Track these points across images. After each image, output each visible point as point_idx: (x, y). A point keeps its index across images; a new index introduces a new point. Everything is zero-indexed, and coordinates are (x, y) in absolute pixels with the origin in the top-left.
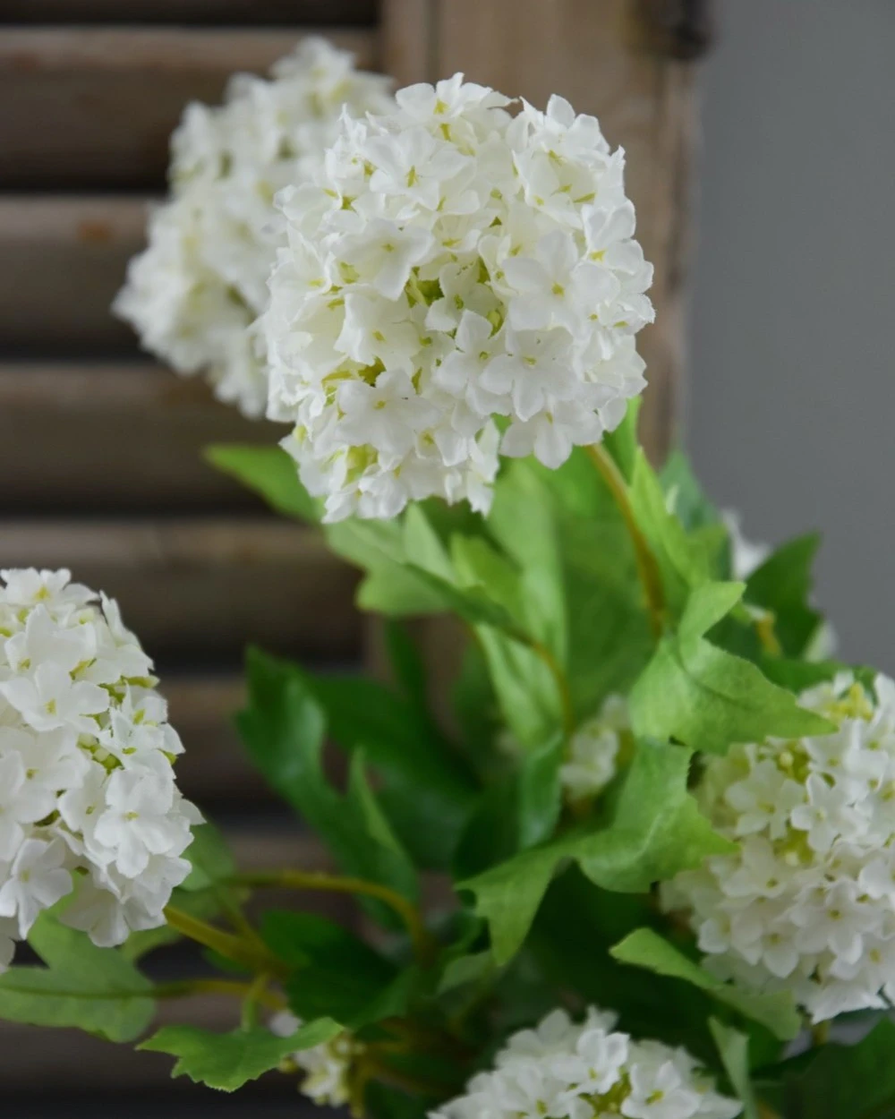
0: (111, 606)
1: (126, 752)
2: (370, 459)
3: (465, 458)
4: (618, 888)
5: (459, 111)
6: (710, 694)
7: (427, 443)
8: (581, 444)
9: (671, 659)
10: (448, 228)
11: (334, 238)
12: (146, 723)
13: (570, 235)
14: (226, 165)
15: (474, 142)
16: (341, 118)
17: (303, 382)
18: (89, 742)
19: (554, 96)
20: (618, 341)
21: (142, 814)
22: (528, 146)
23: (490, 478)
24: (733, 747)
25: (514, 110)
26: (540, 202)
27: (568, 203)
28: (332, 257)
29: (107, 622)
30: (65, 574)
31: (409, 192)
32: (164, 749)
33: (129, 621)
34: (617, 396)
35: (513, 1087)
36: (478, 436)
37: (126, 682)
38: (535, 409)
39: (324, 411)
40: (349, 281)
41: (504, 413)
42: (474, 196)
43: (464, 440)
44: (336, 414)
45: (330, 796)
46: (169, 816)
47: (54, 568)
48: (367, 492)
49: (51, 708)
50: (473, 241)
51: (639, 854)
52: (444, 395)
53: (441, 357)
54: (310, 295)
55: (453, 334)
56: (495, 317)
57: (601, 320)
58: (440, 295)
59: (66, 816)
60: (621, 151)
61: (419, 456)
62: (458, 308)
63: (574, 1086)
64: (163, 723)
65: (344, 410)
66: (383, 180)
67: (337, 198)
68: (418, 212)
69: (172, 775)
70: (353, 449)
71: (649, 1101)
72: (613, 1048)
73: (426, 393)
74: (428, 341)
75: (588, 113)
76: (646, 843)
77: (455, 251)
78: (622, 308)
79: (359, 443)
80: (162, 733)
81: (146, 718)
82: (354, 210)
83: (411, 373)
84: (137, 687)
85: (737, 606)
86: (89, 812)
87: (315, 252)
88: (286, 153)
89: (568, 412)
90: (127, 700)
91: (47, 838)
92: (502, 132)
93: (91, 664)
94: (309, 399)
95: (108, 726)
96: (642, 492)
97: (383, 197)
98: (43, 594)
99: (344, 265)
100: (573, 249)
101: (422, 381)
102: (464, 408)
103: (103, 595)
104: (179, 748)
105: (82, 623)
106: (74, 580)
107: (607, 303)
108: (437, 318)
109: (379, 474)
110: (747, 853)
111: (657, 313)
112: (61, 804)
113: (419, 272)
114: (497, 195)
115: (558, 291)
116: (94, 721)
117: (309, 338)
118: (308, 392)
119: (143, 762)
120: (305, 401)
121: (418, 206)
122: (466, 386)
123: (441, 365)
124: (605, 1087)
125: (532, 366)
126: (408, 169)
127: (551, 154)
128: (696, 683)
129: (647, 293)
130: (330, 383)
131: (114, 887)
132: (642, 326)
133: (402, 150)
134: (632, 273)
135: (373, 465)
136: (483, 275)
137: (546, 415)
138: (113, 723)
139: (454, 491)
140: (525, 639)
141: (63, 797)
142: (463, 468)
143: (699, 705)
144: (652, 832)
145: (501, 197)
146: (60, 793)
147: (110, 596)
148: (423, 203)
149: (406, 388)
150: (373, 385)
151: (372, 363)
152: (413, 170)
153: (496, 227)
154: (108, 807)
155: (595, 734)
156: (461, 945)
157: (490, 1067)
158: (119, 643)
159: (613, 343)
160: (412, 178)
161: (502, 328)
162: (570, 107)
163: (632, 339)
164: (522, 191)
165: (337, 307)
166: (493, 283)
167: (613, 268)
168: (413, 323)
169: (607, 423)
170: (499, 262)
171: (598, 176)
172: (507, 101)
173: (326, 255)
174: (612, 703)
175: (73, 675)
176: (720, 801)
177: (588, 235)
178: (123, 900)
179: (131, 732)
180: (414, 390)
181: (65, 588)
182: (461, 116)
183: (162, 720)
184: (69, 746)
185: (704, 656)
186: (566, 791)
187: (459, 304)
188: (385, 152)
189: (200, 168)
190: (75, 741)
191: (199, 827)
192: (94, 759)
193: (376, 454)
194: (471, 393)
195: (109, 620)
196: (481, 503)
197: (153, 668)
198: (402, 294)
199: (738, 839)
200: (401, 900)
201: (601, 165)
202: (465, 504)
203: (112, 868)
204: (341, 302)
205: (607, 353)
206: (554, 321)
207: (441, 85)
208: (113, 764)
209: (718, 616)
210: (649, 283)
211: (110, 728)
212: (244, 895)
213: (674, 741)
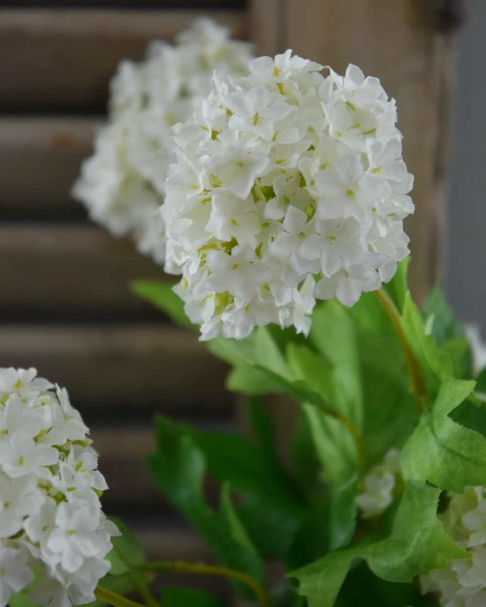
0: (63, 393)
1: (69, 490)
2: (230, 299)
3: (290, 300)
5: (289, 74)
6: (451, 453)
7: (266, 290)
8: (367, 291)
9: (427, 429)
10: (278, 153)
11: (205, 158)
12: (82, 471)
13: (359, 157)
14: (145, 101)
15: (298, 95)
16: (212, 79)
17: (185, 252)
18: (45, 484)
19: (350, 65)
20: (391, 225)
21: (80, 531)
22: (333, 98)
23: (310, 311)
24: (467, 488)
25: (325, 73)
26: (339, 135)
27: (359, 134)
28: (204, 171)
29: (59, 403)
30: (33, 371)
31: (254, 129)
32: (95, 487)
33: (75, 402)
34: (390, 260)
36: (300, 286)
37: (70, 443)
38: (337, 268)
39: (198, 270)
40: (216, 186)
41: (316, 273)
42: (296, 131)
43: (290, 289)
44: (206, 273)
45: (208, 512)
46: (97, 531)
47: (26, 367)
48: (227, 322)
49: (21, 462)
50: (295, 161)
51: (405, 558)
52: (276, 260)
53: (274, 236)
54: (189, 196)
55: (282, 221)
56: (310, 210)
57: (378, 212)
58: (273, 195)
59: (29, 533)
60: (393, 101)
61: (260, 300)
62: (286, 203)
64: (95, 470)
65: (211, 270)
66: (237, 121)
67: (209, 132)
68: (259, 142)
69: (98, 505)
70: (217, 295)
73: (264, 259)
74: (267, 225)
75: (373, 76)
76: (410, 551)
77: (284, 168)
78: (393, 204)
79: (221, 291)
80: (93, 477)
81: (83, 467)
82: (219, 141)
83: (254, 246)
84: (79, 446)
85: (471, 394)
86: (45, 528)
87: (193, 167)
88: (184, 93)
89: (358, 271)
90: (71, 455)
91: (16, 546)
92: (317, 88)
93: (48, 432)
94: (189, 262)
95: (57, 473)
96: (409, 320)
97: (237, 132)
98: (19, 384)
99: (212, 175)
100: (360, 166)
101: (262, 250)
102: (289, 269)
103: (57, 385)
104: (105, 487)
105: (43, 404)
106: (39, 375)
107: (383, 201)
108: (271, 211)
109: (235, 310)
110: (475, 558)
111: (416, 207)
112: (26, 525)
113: (261, 180)
114: (311, 130)
115: (350, 193)
116: (48, 470)
117: (190, 222)
118: (189, 257)
119: (80, 496)
120: (186, 264)
121: (260, 138)
122: (290, 255)
123: (275, 240)
125: (334, 242)
126: (253, 114)
127: (348, 103)
128: (443, 446)
129: (410, 194)
130: (203, 252)
131: (60, 579)
132: (407, 215)
133: (250, 101)
134: (400, 181)
135: (232, 304)
136: (303, 183)
137: (343, 272)
138: (61, 471)
139: (285, 320)
140: (335, 414)
141: (27, 521)
142: (290, 307)
143: (445, 461)
144: (414, 543)
145: (314, 132)
146: (26, 517)
147: (61, 387)
148: (262, 136)
149: (251, 256)
150: (230, 254)
151: (229, 240)
152: (257, 114)
153: (311, 151)
154: (57, 527)
155: (380, 475)
158: (67, 417)
159: (387, 227)
160: (256, 120)
161: (313, 218)
162: (361, 71)
163: (401, 223)
164: (328, 127)
165: (207, 203)
166: (308, 188)
167: (387, 178)
168: (256, 213)
169: (384, 276)
170: (312, 174)
171: (379, 116)
172: (321, 67)
173: (200, 169)
174: (392, 453)
175: (36, 439)
176: (459, 523)
177: (370, 157)
178: (67, 586)
179: (73, 477)
180: (258, 257)
181: (33, 380)
182: (291, 78)
183: (94, 468)
184: (32, 487)
185: (448, 428)
186: (360, 512)
187: (286, 201)
188: (239, 102)
189: (128, 103)
190: (35, 483)
191: (117, 537)
192: (49, 495)
193: (233, 297)
194: (293, 260)
195: (61, 403)
196: (302, 328)
197: (89, 434)
198: (249, 195)
199: (469, 549)
200: (253, 581)
201: (381, 110)
202: (292, 328)
203: (59, 566)
204: (210, 200)
205: (383, 232)
206: (348, 212)
207: (278, 57)
208: (61, 498)
209: (458, 402)
210: (411, 188)
211: (60, 474)
212: (151, 577)
213: (428, 483)
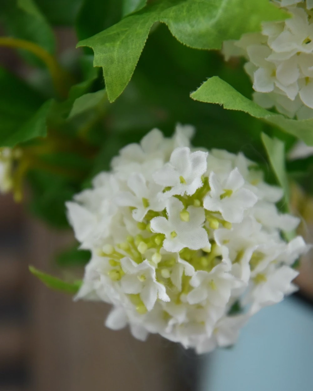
4: (198, 47)
35: (125, 188)
51: (213, 21)
63: (169, 188)
71: (222, 197)
72: (196, 162)
76: (219, 13)
124: (192, 190)
156: (84, 85)
157: (108, 168)
